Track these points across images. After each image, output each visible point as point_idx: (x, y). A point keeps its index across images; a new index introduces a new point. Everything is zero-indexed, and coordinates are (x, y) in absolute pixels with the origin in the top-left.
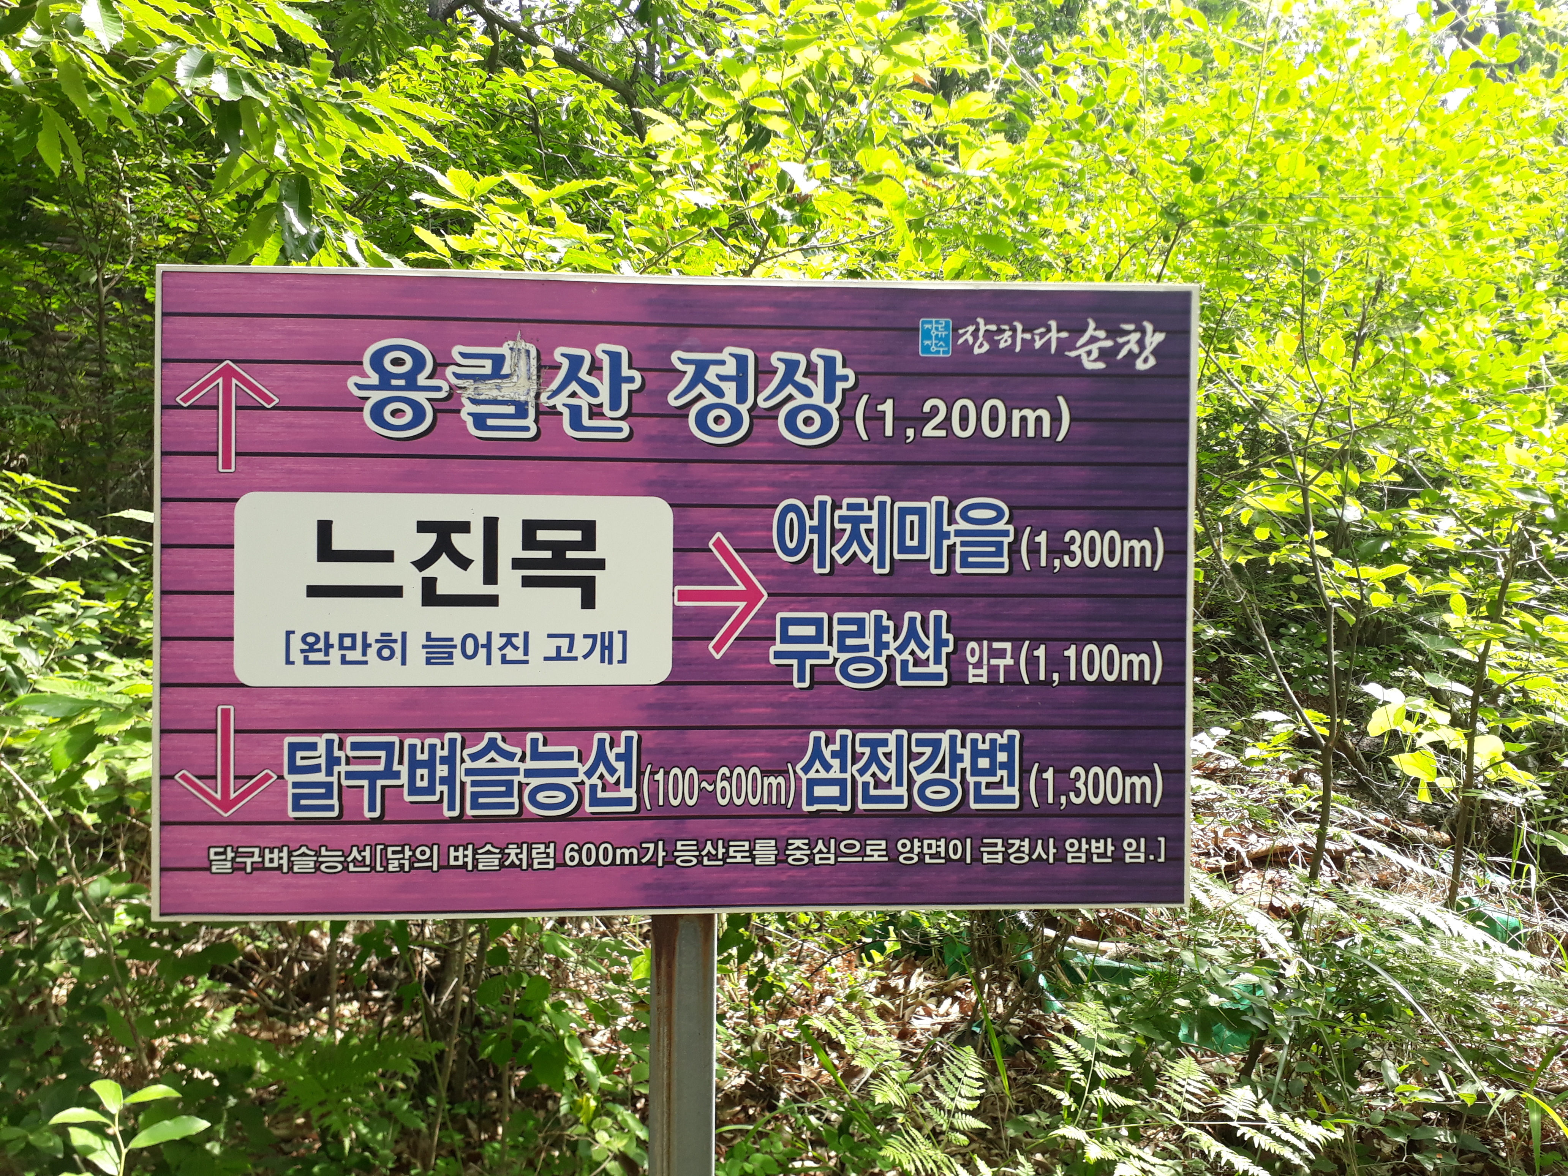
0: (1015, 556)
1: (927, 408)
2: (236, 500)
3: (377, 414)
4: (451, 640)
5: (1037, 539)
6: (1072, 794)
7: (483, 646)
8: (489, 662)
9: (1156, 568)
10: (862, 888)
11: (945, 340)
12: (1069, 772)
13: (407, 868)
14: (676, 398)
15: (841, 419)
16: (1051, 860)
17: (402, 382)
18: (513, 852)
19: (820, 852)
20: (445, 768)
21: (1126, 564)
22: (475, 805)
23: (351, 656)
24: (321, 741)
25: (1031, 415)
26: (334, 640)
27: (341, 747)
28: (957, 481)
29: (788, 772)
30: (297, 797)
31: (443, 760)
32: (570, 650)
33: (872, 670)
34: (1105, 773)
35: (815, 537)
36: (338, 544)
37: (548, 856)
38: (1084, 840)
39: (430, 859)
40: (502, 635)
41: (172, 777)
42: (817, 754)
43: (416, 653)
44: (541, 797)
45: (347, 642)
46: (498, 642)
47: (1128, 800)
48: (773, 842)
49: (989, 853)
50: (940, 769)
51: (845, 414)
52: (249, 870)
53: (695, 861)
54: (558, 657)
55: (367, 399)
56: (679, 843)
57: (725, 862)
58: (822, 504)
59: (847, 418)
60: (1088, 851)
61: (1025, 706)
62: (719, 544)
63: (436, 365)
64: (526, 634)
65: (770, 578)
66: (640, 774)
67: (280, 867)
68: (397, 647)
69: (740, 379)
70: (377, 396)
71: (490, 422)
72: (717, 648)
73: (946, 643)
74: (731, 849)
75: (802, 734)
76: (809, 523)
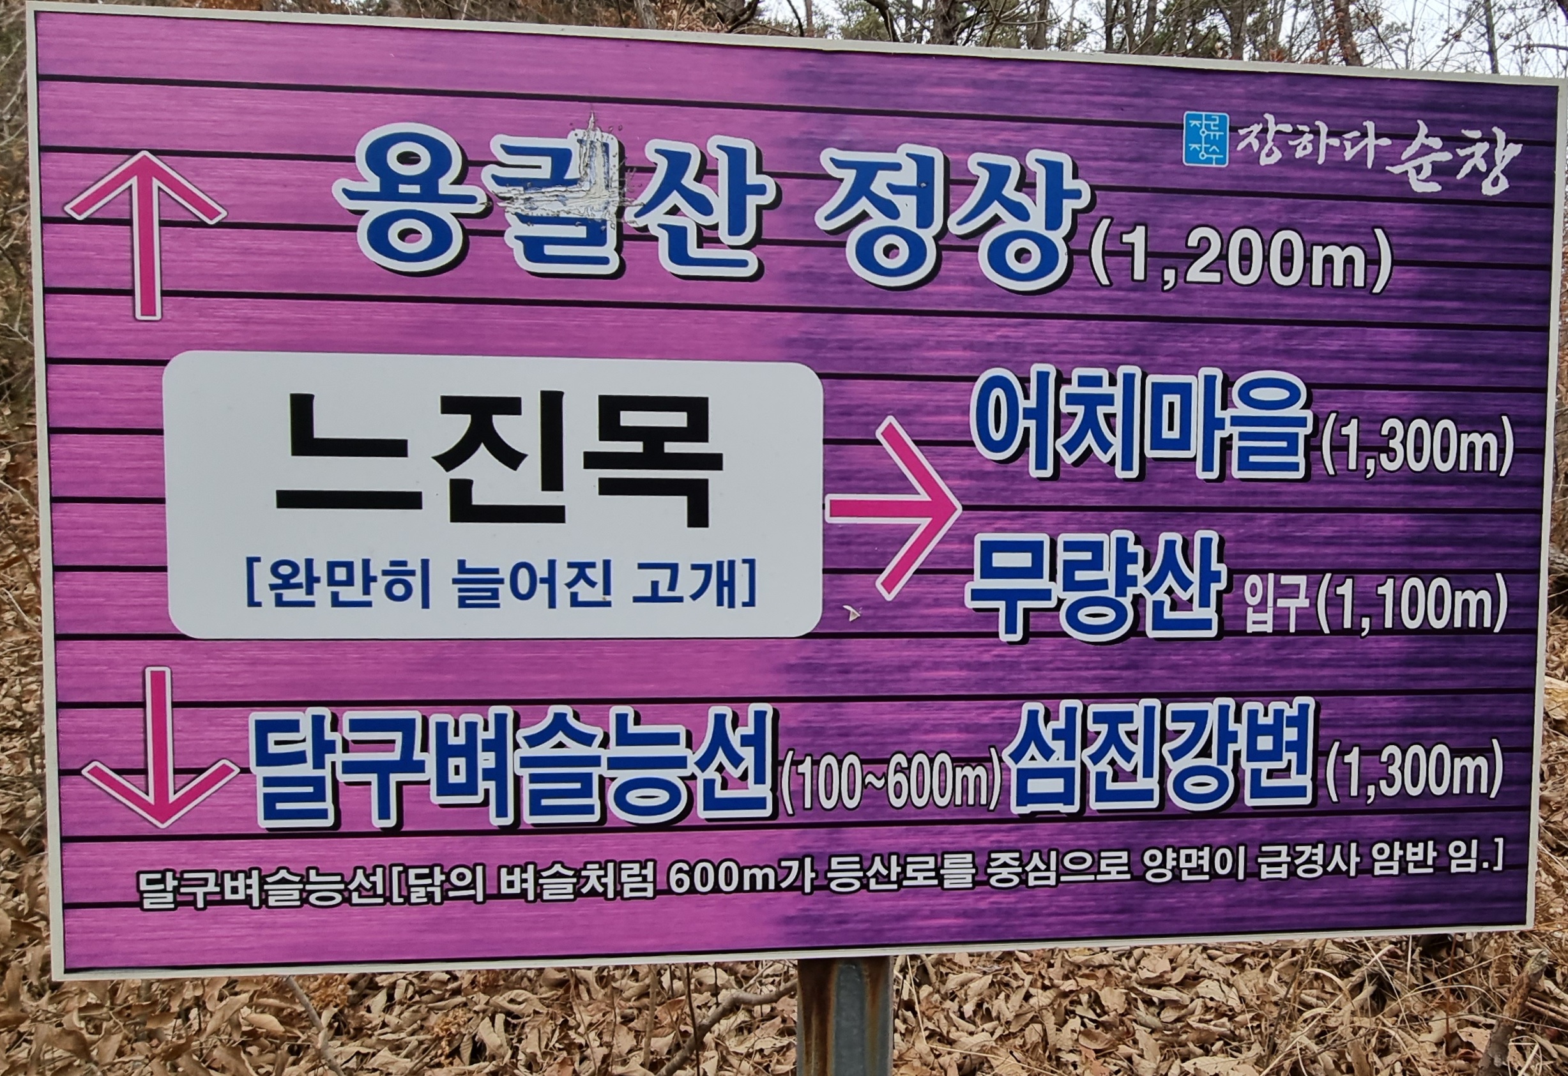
0: (1314, 454)
1: (1193, 241)
2: (165, 363)
3: (378, 235)
4: (496, 571)
5: (1344, 431)
6: (1383, 783)
7: (543, 581)
8: (552, 604)
9: (1503, 474)
10: (1094, 917)
11: (1220, 143)
12: (1380, 753)
13: (438, 899)
14: (829, 218)
15: (1071, 253)
16: (1353, 873)
17: (415, 189)
18: (593, 875)
19: (1036, 869)
20: (492, 755)
21: (1463, 466)
22: (536, 810)
23: (346, 593)
24: (305, 717)
25: (1339, 255)
26: (320, 571)
27: (335, 727)
28: (1235, 346)
29: (990, 760)
30: (270, 800)
31: (488, 746)
32: (672, 587)
33: (1111, 615)
34: (1428, 753)
35: (1032, 424)
36: (321, 431)
37: (645, 879)
38: (1397, 845)
39: (472, 885)
40: (571, 565)
41: (78, 772)
42: (1033, 734)
43: (444, 591)
44: (632, 797)
45: (341, 574)
46: (564, 575)
47: (1456, 790)
48: (969, 857)
49: (1270, 865)
50: (1205, 753)
51: (1078, 244)
52: (200, 904)
53: (857, 884)
54: (655, 598)
55: (363, 213)
56: (834, 860)
57: (900, 886)
58: (1043, 377)
59: (1079, 253)
60: (1403, 858)
61: (1324, 664)
62: (890, 433)
63: (467, 163)
64: (607, 564)
65: (967, 483)
66: (777, 763)
67: (248, 900)
68: (416, 582)
69: (923, 193)
70: (377, 209)
71: (549, 250)
72: (889, 585)
73: (1216, 577)
74: (910, 868)
75: (1011, 707)
76: (1023, 404)
